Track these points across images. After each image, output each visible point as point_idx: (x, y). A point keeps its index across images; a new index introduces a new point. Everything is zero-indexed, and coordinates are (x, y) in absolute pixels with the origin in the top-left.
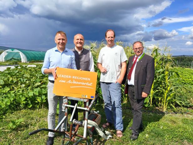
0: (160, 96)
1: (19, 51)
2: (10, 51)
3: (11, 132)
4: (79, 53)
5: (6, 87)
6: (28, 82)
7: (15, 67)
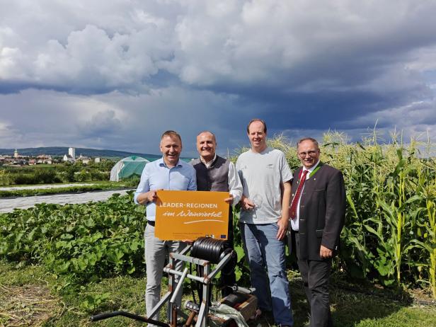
0: (422, 261)
1: (146, 161)
2: (129, 159)
3: (85, 317)
4: (208, 165)
5: (97, 231)
6: (135, 223)
7: (127, 192)
